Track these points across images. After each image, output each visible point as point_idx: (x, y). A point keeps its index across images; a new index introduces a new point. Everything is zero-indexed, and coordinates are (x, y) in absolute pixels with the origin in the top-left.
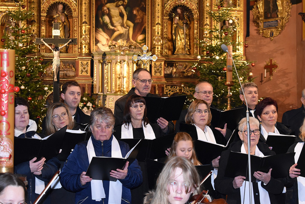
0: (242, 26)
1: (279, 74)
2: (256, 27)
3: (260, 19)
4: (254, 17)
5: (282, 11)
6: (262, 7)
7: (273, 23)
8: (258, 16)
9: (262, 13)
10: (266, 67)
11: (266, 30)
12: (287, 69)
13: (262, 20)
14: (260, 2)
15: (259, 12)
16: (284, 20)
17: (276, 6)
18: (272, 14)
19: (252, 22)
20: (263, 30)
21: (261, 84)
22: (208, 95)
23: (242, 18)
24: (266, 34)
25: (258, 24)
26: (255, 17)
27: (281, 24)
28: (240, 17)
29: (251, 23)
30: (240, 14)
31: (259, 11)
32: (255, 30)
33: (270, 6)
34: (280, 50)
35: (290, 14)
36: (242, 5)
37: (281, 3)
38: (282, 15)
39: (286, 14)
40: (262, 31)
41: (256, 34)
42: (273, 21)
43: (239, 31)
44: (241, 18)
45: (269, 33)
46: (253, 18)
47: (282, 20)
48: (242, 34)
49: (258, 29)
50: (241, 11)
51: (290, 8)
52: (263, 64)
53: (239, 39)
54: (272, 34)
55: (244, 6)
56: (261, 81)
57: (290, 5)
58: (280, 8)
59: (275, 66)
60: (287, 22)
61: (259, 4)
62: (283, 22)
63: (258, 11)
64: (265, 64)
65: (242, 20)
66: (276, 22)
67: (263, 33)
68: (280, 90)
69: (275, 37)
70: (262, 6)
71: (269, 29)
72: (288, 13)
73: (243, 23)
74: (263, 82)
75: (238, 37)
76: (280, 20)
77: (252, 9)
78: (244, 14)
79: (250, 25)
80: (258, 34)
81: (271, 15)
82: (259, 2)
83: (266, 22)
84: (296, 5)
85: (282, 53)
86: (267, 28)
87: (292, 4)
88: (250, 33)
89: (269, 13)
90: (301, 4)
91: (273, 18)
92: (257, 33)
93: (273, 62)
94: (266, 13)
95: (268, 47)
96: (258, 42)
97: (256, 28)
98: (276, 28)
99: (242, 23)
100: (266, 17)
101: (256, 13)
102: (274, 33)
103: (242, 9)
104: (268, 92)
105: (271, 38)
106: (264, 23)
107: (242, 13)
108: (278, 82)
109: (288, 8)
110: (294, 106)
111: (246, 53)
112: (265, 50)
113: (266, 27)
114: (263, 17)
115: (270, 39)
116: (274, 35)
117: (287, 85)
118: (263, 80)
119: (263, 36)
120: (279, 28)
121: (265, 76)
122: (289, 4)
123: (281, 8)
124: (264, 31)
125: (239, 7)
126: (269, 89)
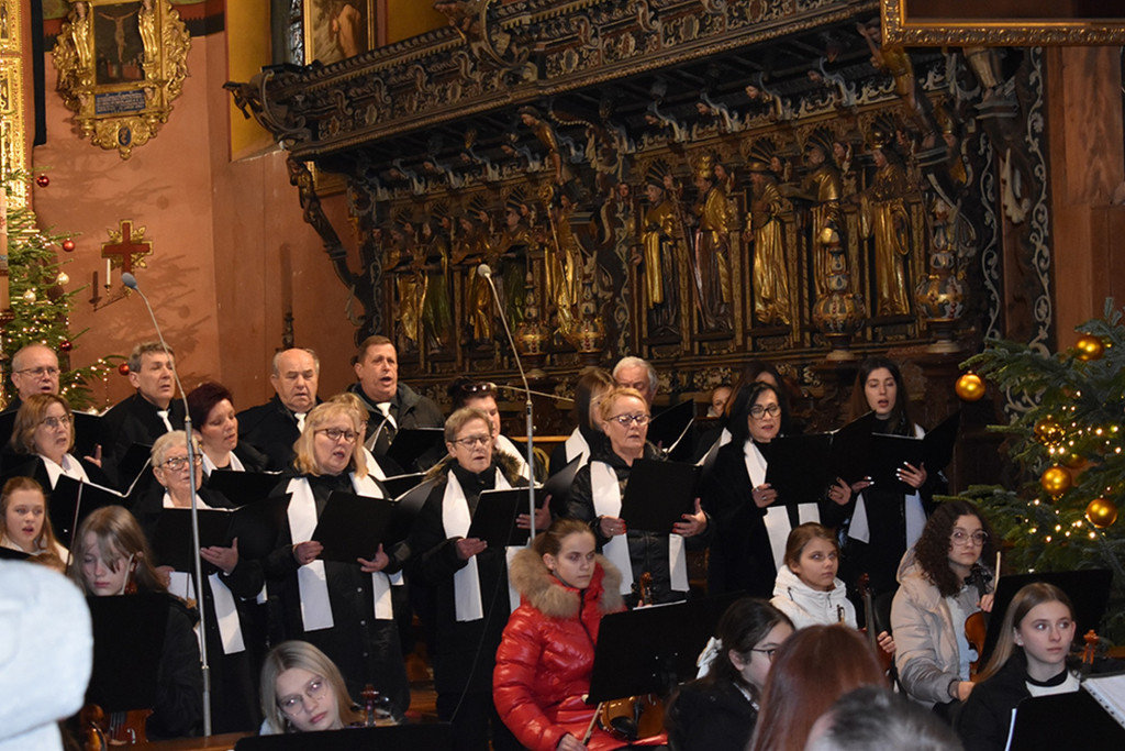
0: (20, 105)
1: (154, 275)
2: (70, 110)
3: (84, 83)
4: (59, 77)
5: (158, 58)
6: (87, 42)
7: (129, 98)
8: (74, 71)
9: (87, 61)
10: (110, 250)
11: (105, 122)
12: (183, 256)
13: (88, 88)
14: (79, 23)
15: (77, 60)
16: (166, 89)
17: (136, 41)
18: (124, 67)
19: (55, 93)
20: (93, 121)
21: (95, 310)
22: (47, 376)
23: (18, 77)
24: (106, 137)
25: (76, 98)
26: (64, 74)
27: (155, 101)
28: (12, 75)
29: (51, 99)
30: (11, 63)
31: (76, 54)
32: (66, 120)
33: (117, 38)
34: (155, 191)
35: (184, 67)
36: (16, 33)
37: (155, 30)
38: (158, 71)
39: (174, 66)
40: (91, 124)
41: (70, 135)
42: (128, 93)
43: (8, 125)
44: (12, 80)
45: (114, 131)
46: (59, 81)
47: (158, 90)
48: (20, 134)
49: (76, 118)
50: (13, 54)
51: (184, 49)
52: (98, 242)
53: (8, 152)
54: (125, 137)
55: (23, 38)
56: (94, 301)
57: (185, 36)
58: (150, 48)
59: (141, 247)
60: (178, 96)
61: (76, 32)
62: (162, 95)
63: (73, 54)
64: (107, 239)
65: (19, 86)
66: (138, 96)
67: (94, 131)
69: (136, 145)
70: (87, 37)
71: (117, 120)
72: (177, 63)
73: (23, 97)
74: (100, 304)
75: (7, 145)
76: (153, 89)
77: (51, 49)
78: (24, 64)
79: (47, 102)
80: (76, 136)
81: (120, 71)
82: (76, 26)
83: (103, 95)
84: (203, 37)
85: (164, 203)
86: (107, 115)
87: (192, 35)
88: (48, 133)
89: (112, 64)
90: (219, 36)
91: (129, 80)
92: (73, 131)
93: (133, 233)
94: (103, 63)
95: (114, 181)
96: (79, 161)
97: (69, 114)
98: (140, 116)
99: (19, 95)
100: (103, 77)
101: (66, 61)
102: (134, 133)
103: (17, 47)
104: (120, 336)
105: (123, 149)
106: (96, 96)
107: (17, 61)
109: (176, 48)
111: (37, 202)
112: (105, 190)
113: (103, 112)
114: (94, 76)
115: (121, 152)
116: (133, 140)
117: (185, 312)
118: (100, 295)
119: (93, 144)
120: (149, 118)
121: (109, 283)
122: (179, 35)
123: (155, 49)
124: (99, 124)
125: (6, 40)
126: (121, 328)
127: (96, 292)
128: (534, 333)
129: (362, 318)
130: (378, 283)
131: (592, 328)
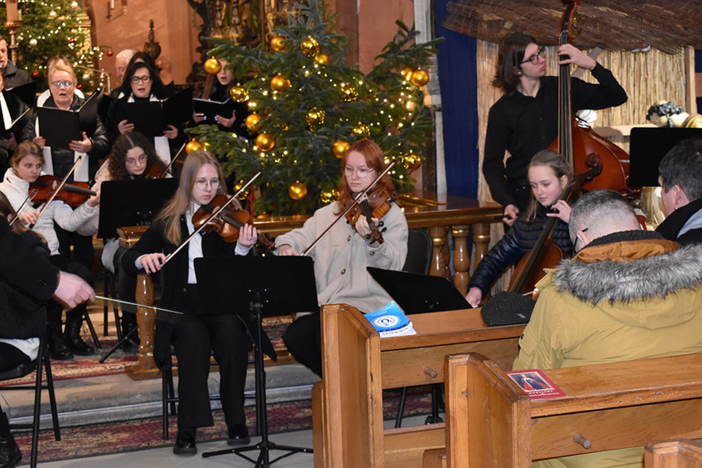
1: (137, 3)
21: (109, 22)
56: (109, 17)
68: (140, 32)
74: (111, 18)
104: (121, 35)
108: (136, 18)
110: (164, 61)
118: (111, 14)
121: (113, 7)
126: (121, 31)
127: (109, 12)
128: (219, 34)
129: (202, 26)
130: (210, 7)
131: (235, 31)
